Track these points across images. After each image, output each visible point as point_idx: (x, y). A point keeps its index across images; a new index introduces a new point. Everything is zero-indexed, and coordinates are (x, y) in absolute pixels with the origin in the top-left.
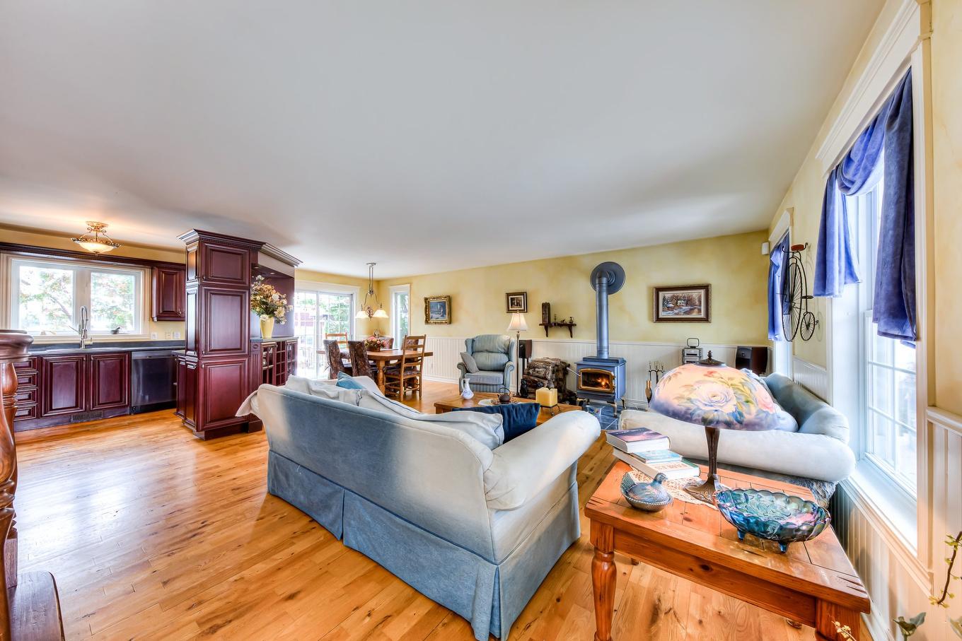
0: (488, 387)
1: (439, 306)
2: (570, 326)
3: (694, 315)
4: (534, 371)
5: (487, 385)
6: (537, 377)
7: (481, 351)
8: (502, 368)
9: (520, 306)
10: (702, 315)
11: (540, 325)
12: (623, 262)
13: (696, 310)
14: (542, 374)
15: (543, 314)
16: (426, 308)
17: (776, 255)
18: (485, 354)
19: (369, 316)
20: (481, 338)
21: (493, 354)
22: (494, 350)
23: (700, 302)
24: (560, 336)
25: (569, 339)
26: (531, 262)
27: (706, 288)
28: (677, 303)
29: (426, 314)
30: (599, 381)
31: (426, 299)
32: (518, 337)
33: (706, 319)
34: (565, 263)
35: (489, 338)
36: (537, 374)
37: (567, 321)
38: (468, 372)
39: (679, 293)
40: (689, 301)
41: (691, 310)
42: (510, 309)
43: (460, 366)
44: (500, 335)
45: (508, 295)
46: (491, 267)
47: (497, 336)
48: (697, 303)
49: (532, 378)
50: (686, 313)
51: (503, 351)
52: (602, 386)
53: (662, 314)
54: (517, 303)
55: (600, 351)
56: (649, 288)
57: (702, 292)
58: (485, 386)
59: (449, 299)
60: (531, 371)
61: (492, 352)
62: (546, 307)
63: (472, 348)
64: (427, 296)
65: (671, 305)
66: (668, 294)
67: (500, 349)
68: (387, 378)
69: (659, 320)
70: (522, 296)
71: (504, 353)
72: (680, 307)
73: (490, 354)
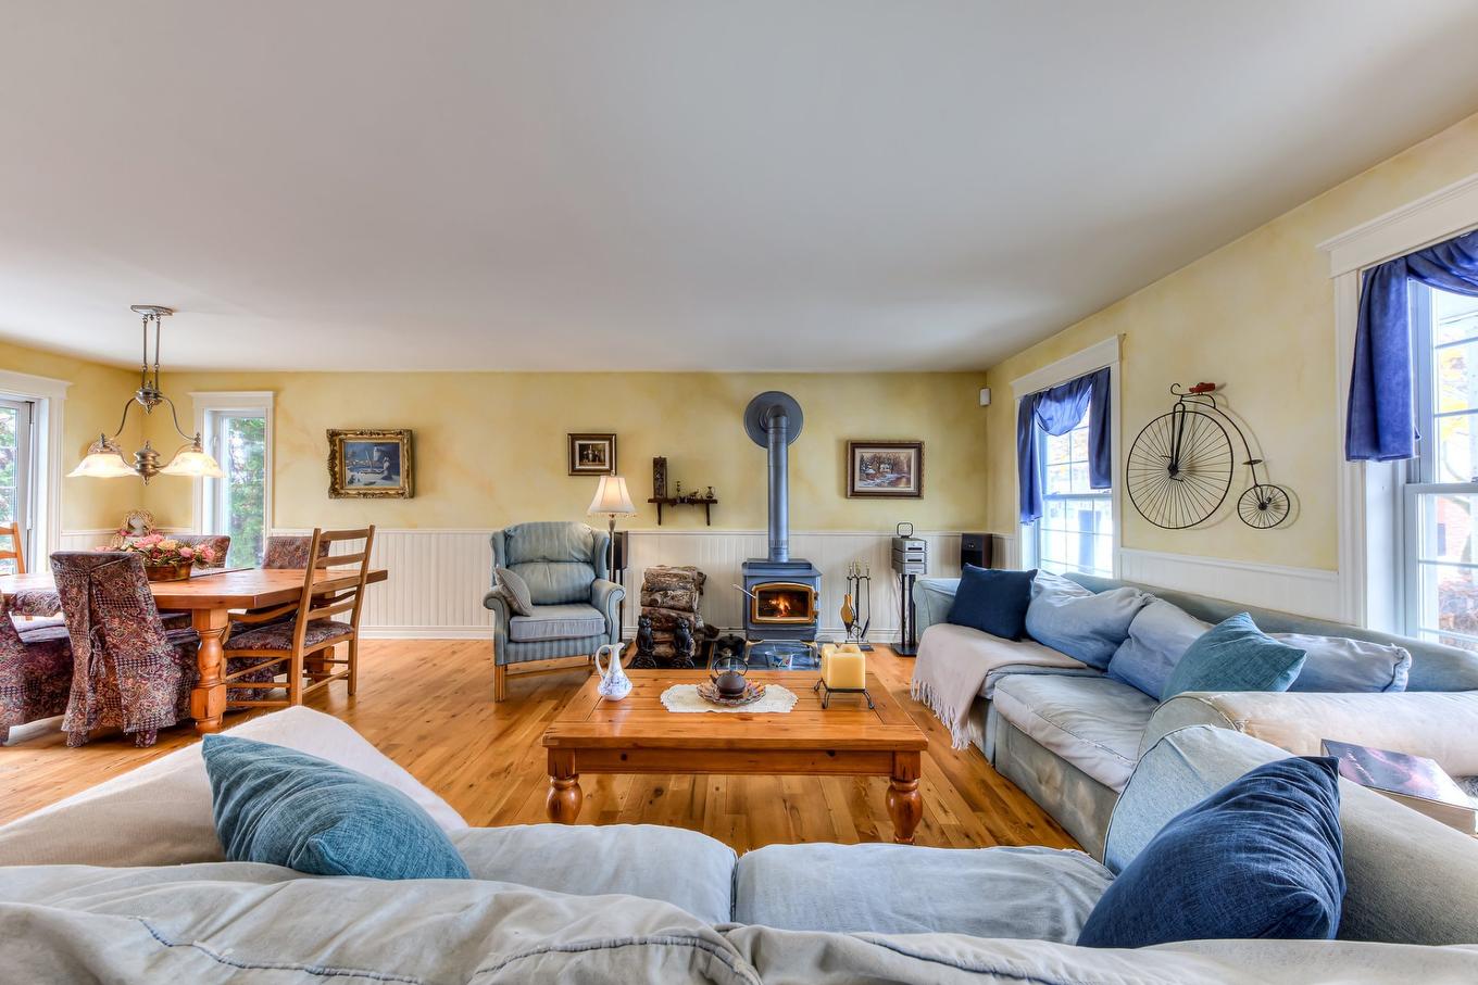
0: (571, 643)
1: (376, 455)
2: (705, 503)
3: (902, 488)
4: (666, 595)
5: (567, 639)
6: (672, 608)
7: (532, 561)
8: (585, 595)
9: (602, 462)
10: (912, 488)
11: (650, 501)
12: (800, 395)
13: (904, 480)
14: (683, 602)
15: (655, 479)
16: (333, 457)
17: (1045, 403)
18: (541, 567)
19: (143, 470)
20: (527, 529)
21: (561, 567)
22: (563, 557)
23: (909, 467)
24: (687, 523)
25: (704, 528)
26: (624, 374)
27: (918, 447)
28: (879, 468)
29: (333, 474)
30: (774, 602)
31: (333, 435)
32: (612, 525)
33: (918, 495)
34: (698, 385)
35: (550, 530)
36: (671, 603)
37: (702, 493)
38: (514, 613)
39: (883, 452)
40: (895, 466)
41: (899, 479)
42: (578, 467)
43: (488, 602)
44: (570, 523)
45: (574, 437)
46: (529, 374)
47: (563, 524)
48: (906, 469)
49: (664, 611)
50: (892, 483)
51: (582, 557)
52: (780, 612)
53: (860, 486)
54: (595, 456)
55: (776, 549)
56: (839, 441)
57: (912, 452)
58: (563, 644)
59: (411, 437)
60: (658, 597)
61: (558, 561)
62: (660, 465)
63: (507, 553)
64: (337, 426)
65: (871, 471)
66: (868, 453)
67: (576, 554)
68: (231, 661)
69: (856, 494)
70: (607, 443)
71: (585, 562)
72: (882, 474)
73: (554, 565)
